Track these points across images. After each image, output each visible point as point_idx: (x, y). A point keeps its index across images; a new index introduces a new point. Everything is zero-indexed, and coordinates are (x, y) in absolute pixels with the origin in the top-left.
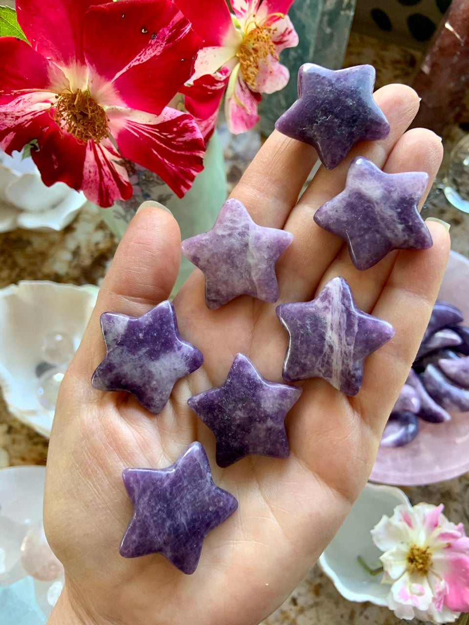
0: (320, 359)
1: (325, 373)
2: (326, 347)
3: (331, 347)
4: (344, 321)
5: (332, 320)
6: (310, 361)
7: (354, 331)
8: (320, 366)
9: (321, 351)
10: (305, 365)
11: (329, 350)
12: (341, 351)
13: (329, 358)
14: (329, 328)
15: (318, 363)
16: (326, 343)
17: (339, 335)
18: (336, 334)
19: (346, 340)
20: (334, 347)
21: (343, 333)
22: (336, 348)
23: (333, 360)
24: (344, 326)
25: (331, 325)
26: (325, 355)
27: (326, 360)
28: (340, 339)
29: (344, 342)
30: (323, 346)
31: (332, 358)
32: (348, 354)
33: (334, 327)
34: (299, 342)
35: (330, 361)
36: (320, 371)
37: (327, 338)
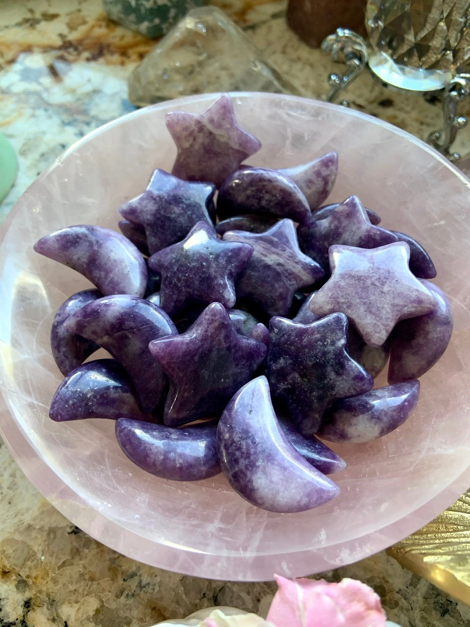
0: (284, 279)
1: (297, 282)
2: (277, 267)
3: (279, 264)
4: (264, 244)
5: (258, 252)
6: (280, 287)
7: (276, 242)
8: (289, 282)
9: (278, 274)
10: (281, 294)
11: (281, 267)
12: (287, 259)
13: (286, 270)
14: (263, 258)
15: (286, 283)
16: (275, 266)
17: (274, 253)
18: (270, 254)
19: (280, 250)
20: (280, 262)
21: (274, 249)
23: (290, 269)
24: (268, 246)
25: (262, 254)
26: (283, 273)
27: (287, 275)
28: (277, 254)
29: (281, 252)
30: (275, 270)
31: (288, 268)
32: (291, 255)
33: (264, 253)
34: (260, 288)
35: (289, 271)
36: (293, 285)
37: (270, 263)
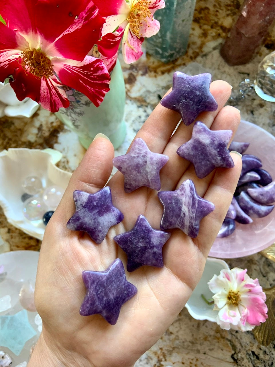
0: (179, 220)
1: (181, 226)
2: (182, 214)
3: (184, 214)
4: (191, 201)
5: (185, 201)
6: (174, 220)
7: (195, 207)
8: (179, 223)
9: (179, 216)
10: (171, 222)
11: (183, 216)
12: (189, 216)
13: (183, 219)
14: (183, 205)
15: (178, 221)
16: (182, 212)
17: (189, 208)
18: (187, 207)
19: (192, 211)
20: (186, 214)
21: (190, 207)
22: (187, 214)
23: (185, 220)
24: (191, 204)
25: (185, 203)
26: (181, 218)
27: (182, 220)
28: (189, 211)
29: (191, 212)
30: (181, 213)
31: (185, 219)
32: (192, 218)
33: (186, 204)
34: (169, 211)
35: (184, 220)
36: (179, 225)
37: (183, 209)
